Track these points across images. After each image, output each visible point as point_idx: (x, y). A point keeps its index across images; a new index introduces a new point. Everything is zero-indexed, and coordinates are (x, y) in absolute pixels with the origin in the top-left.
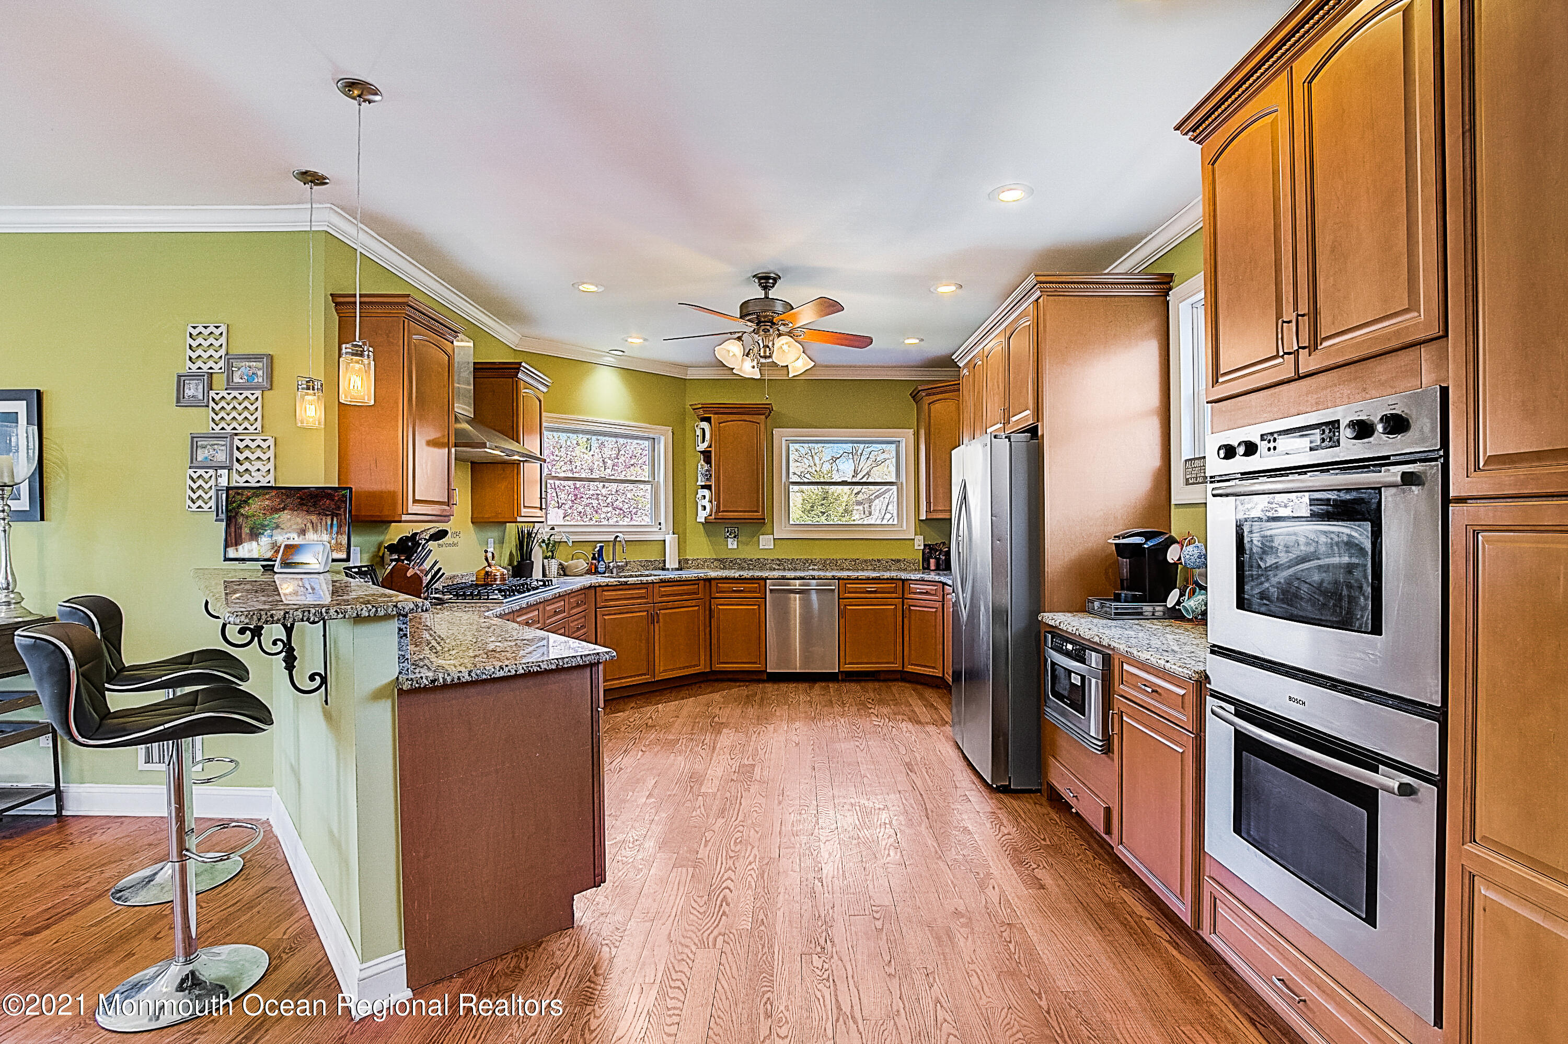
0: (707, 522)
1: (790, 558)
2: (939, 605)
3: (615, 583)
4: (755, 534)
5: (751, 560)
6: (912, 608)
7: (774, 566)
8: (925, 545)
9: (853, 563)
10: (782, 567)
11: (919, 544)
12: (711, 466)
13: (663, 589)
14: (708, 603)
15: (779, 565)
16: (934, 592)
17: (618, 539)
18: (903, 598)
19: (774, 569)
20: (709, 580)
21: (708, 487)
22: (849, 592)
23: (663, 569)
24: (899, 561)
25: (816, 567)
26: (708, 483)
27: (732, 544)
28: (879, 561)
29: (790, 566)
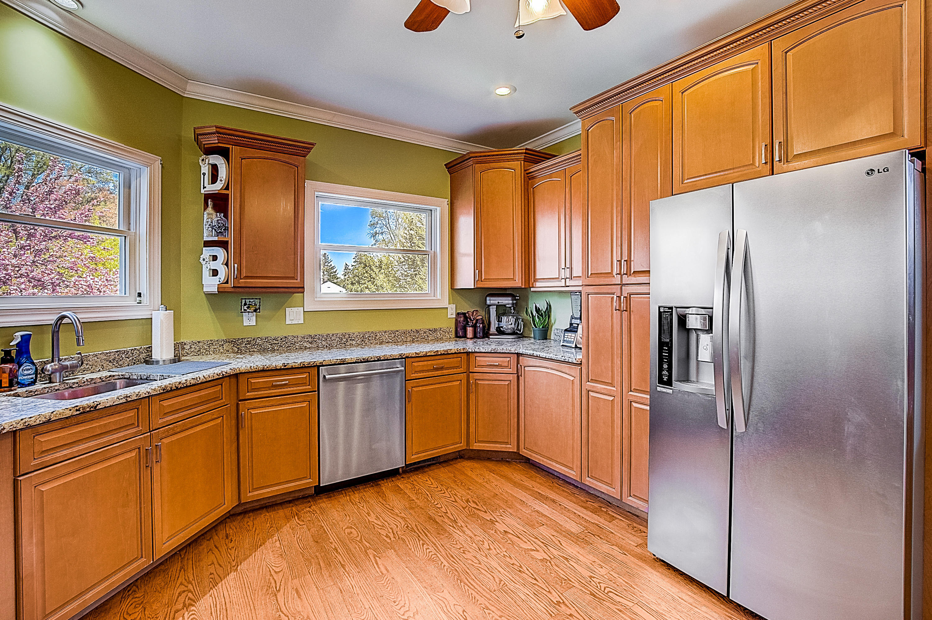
0: (222, 292)
1: (324, 332)
2: (513, 378)
3: (69, 413)
4: (280, 307)
5: (275, 339)
6: (479, 382)
7: (305, 344)
8: (458, 314)
9: (393, 335)
10: (314, 345)
11: (452, 313)
12: (226, 216)
13: (166, 403)
14: (234, 408)
15: (311, 343)
16: (506, 364)
17: (65, 321)
18: (469, 373)
19: (306, 348)
20: (236, 376)
21: (224, 245)
22: (416, 372)
23: (147, 362)
24: (435, 330)
25: (354, 342)
26: (222, 238)
27: (249, 320)
28: (417, 331)
29: (324, 343)
